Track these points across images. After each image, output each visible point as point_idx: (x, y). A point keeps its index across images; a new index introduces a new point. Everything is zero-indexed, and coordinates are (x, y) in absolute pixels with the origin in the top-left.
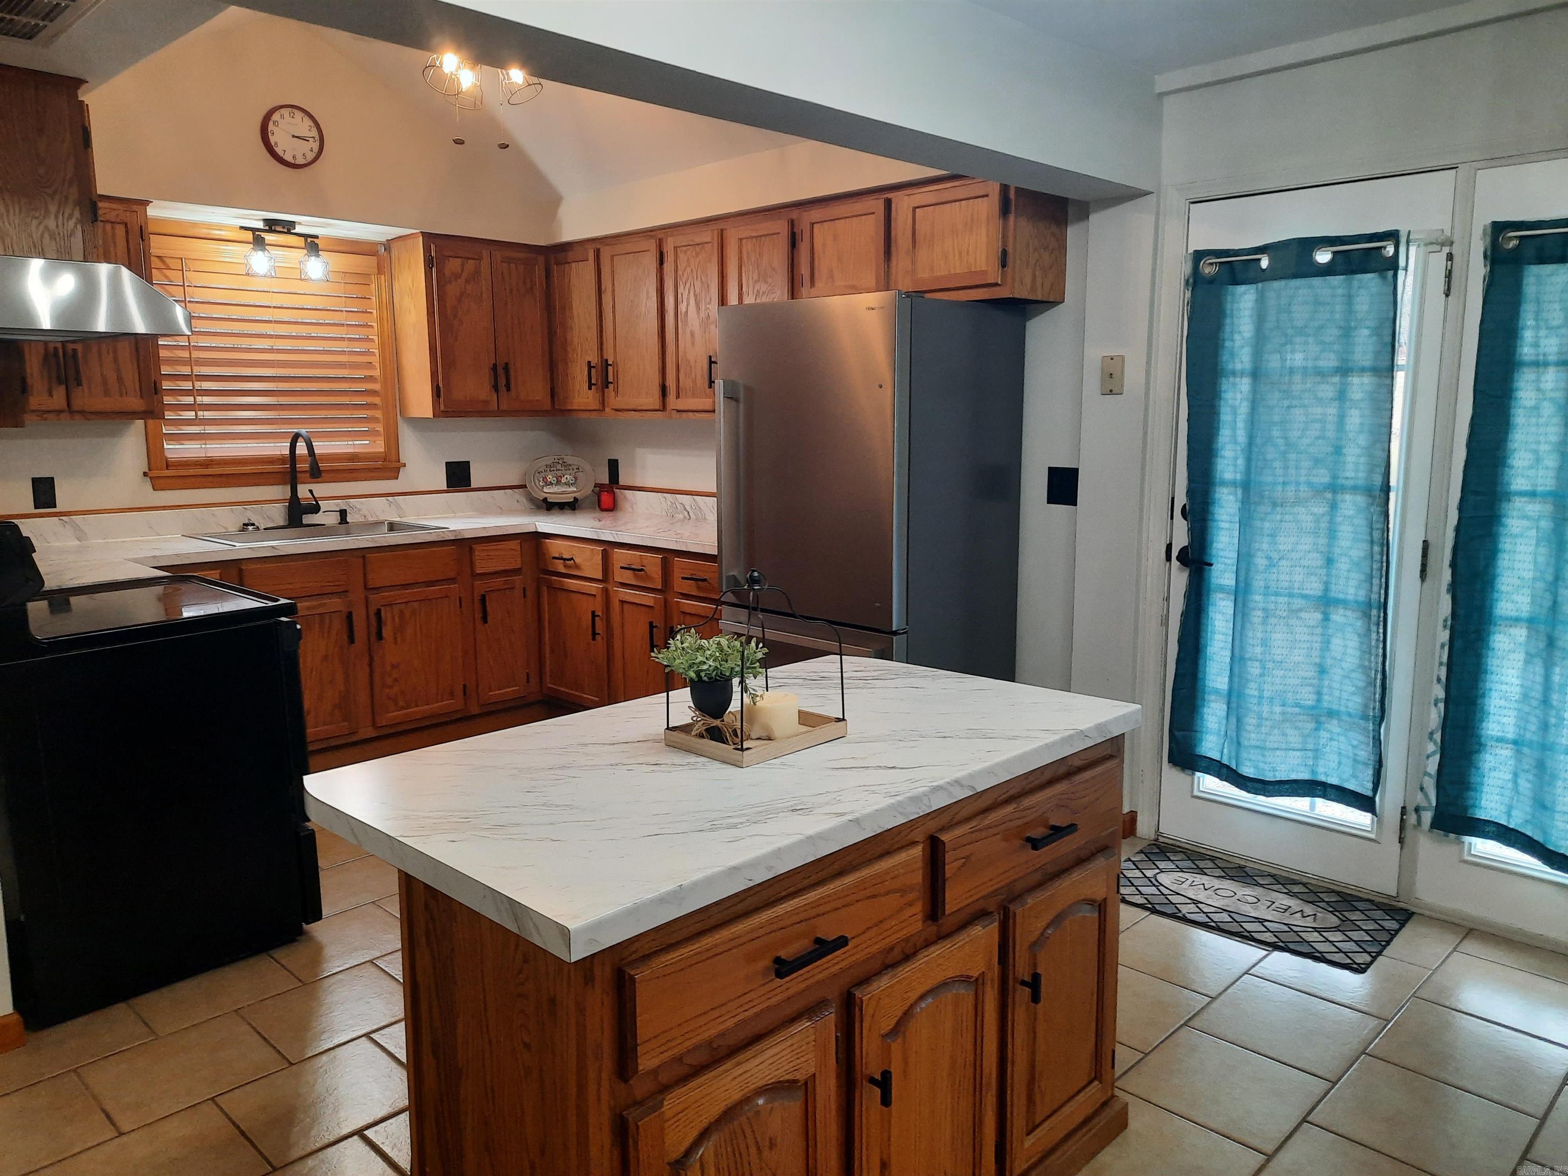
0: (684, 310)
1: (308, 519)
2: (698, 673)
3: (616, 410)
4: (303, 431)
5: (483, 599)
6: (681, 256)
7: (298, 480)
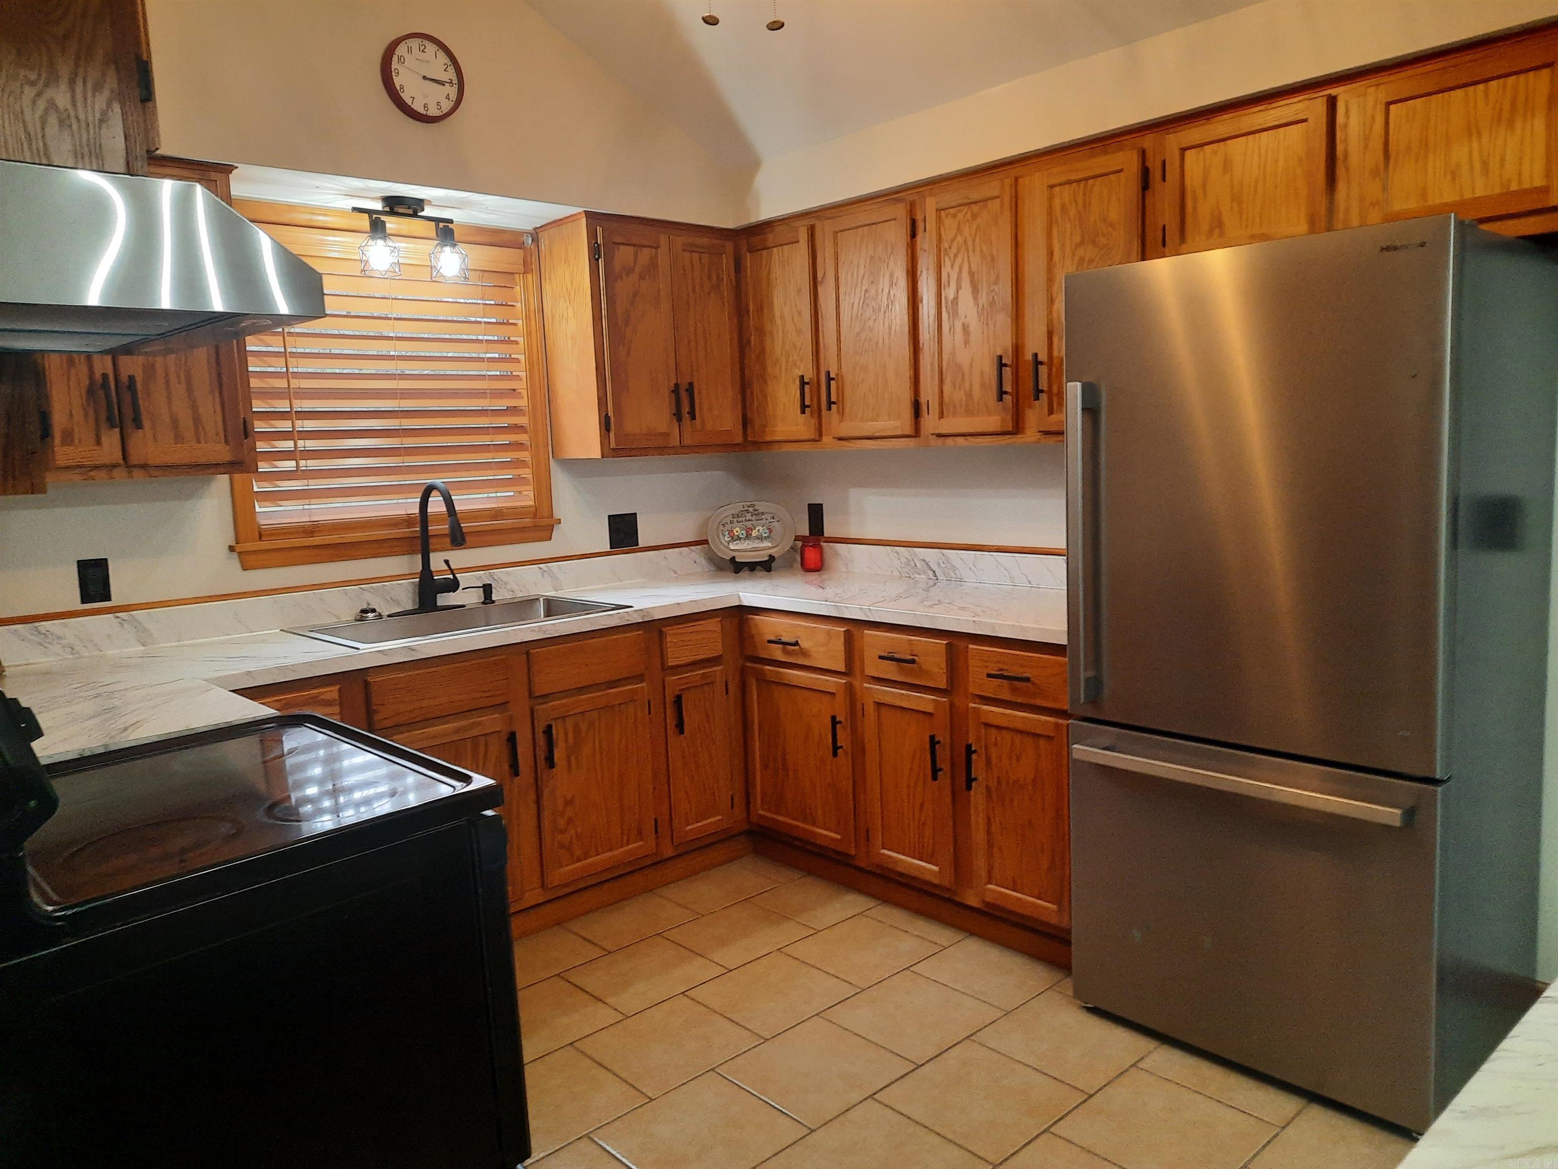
0: (951, 297)
1: (444, 599)
3: (840, 439)
4: (438, 482)
5: (678, 701)
6: (950, 222)
7: (431, 547)
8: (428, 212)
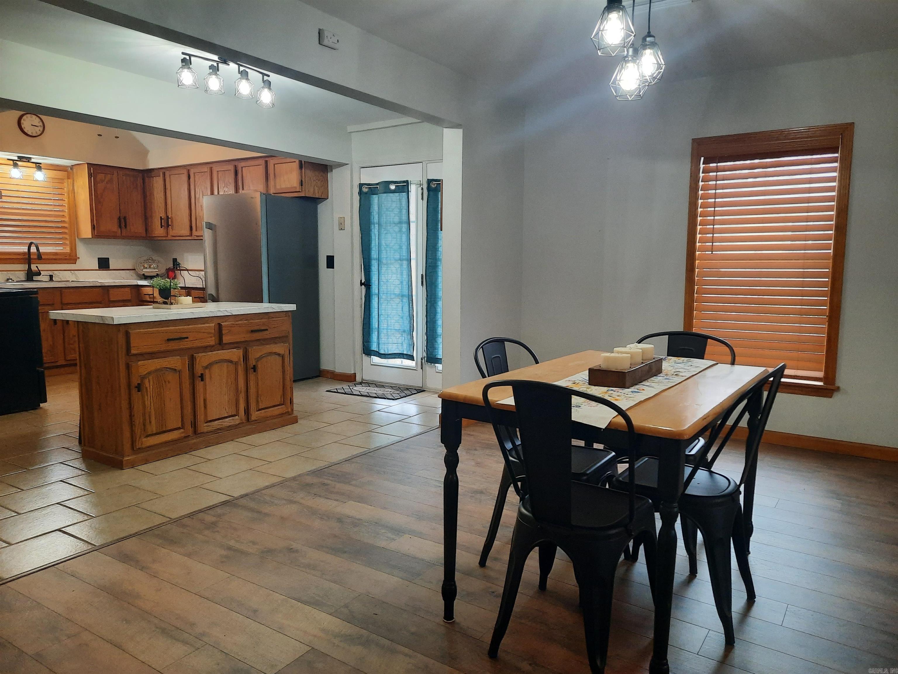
0: (198, 197)
1: (35, 278)
2: (160, 287)
3: (173, 236)
4: (34, 242)
6: (196, 176)
7: (32, 263)
8: (33, 160)
